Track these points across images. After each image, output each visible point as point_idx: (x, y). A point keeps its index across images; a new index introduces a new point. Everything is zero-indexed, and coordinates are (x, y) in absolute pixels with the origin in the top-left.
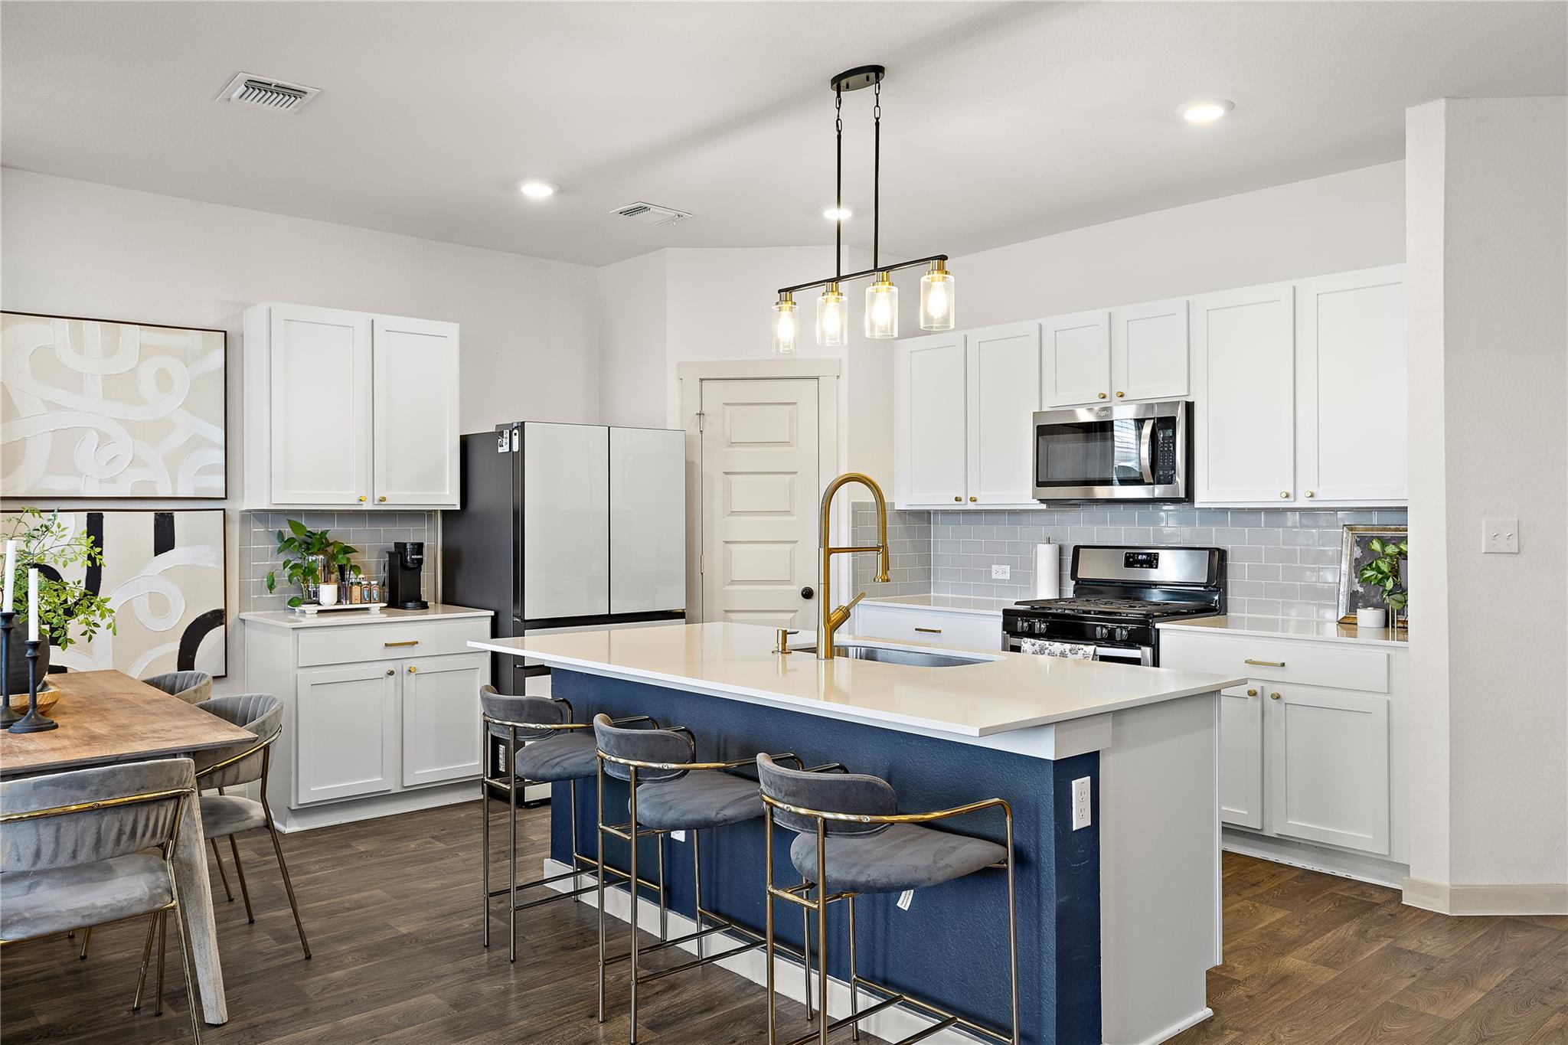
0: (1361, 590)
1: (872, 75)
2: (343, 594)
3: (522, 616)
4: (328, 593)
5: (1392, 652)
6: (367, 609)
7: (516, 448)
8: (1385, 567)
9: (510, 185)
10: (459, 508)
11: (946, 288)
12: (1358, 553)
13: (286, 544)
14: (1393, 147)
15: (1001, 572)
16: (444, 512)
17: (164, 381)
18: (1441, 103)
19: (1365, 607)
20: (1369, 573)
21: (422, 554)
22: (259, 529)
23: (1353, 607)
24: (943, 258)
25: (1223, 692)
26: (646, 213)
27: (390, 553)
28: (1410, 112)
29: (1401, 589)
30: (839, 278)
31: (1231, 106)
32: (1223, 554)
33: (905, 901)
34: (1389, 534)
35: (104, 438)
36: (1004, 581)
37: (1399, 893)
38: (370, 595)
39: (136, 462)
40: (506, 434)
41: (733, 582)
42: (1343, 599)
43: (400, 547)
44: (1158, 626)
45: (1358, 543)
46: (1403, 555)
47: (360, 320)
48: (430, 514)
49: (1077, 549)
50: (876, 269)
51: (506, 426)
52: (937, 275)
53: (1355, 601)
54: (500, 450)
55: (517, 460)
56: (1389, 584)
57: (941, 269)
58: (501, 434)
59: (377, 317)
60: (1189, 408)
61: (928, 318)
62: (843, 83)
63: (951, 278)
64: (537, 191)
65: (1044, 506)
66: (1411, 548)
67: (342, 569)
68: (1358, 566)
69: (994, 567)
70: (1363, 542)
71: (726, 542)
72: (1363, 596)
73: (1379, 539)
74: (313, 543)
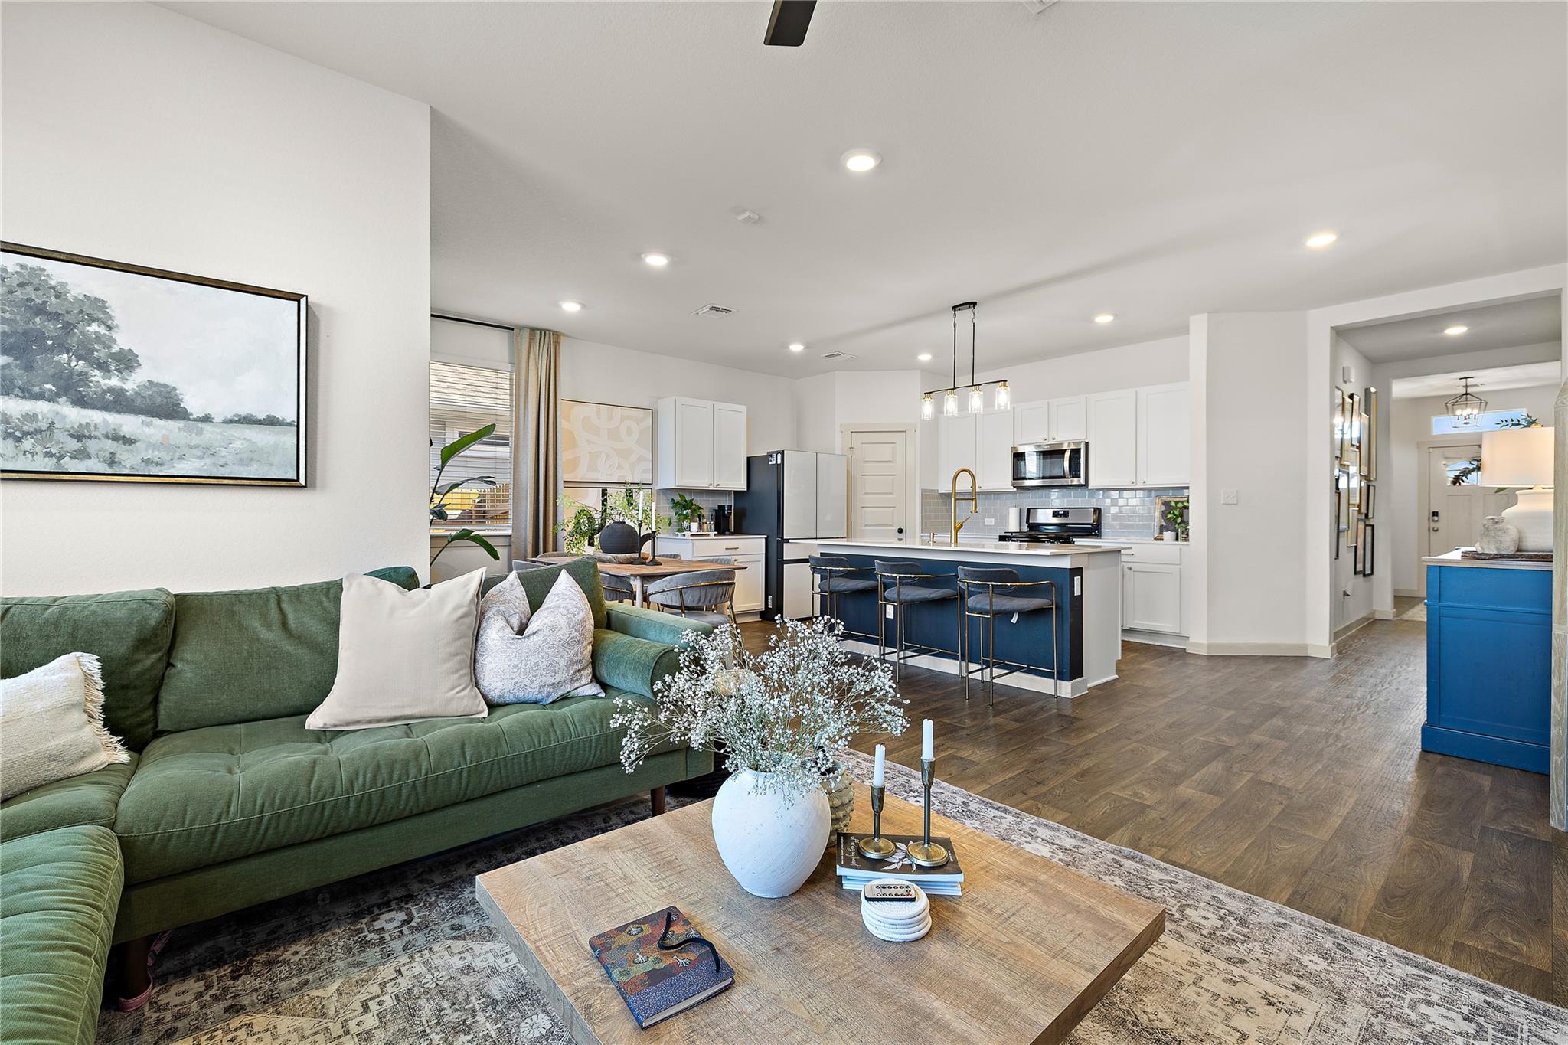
0: (1165, 524)
1: (972, 306)
2: (700, 527)
3: (782, 538)
4: (694, 526)
5: (1181, 547)
7: (779, 462)
8: (1177, 513)
9: (785, 346)
10: (746, 490)
11: (1007, 393)
12: (1163, 508)
13: (675, 504)
14: (1184, 330)
15: (990, 522)
16: (735, 492)
17: (629, 432)
18: (1206, 314)
19: (1167, 531)
20: (1169, 516)
22: (663, 498)
23: (1161, 532)
24: (1006, 381)
25: (1122, 551)
26: (839, 357)
27: (716, 510)
28: (1192, 318)
29: (1185, 523)
30: (955, 388)
31: (1116, 316)
32: (1100, 510)
33: (1014, 620)
34: (1177, 500)
35: (608, 456)
36: (991, 526)
37: (1185, 649)
38: (710, 528)
39: (620, 467)
40: (774, 455)
42: (1157, 529)
43: (721, 508)
44: (1074, 540)
45: (1163, 504)
46: (1187, 508)
47: (709, 404)
48: (729, 492)
49: (1029, 510)
50: (973, 385)
51: (774, 452)
52: (1003, 388)
53: (1162, 529)
54: (770, 463)
55: (780, 468)
56: (1179, 520)
57: (1005, 385)
58: (771, 456)
59: (716, 403)
60: (1087, 444)
61: (999, 406)
62: (957, 309)
63: (1009, 389)
64: (796, 348)
65: (1015, 490)
66: (1191, 505)
67: (699, 516)
68: (1164, 514)
69: (986, 519)
70: (1166, 504)
72: (1165, 527)
73: (1174, 501)
74: (687, 505)
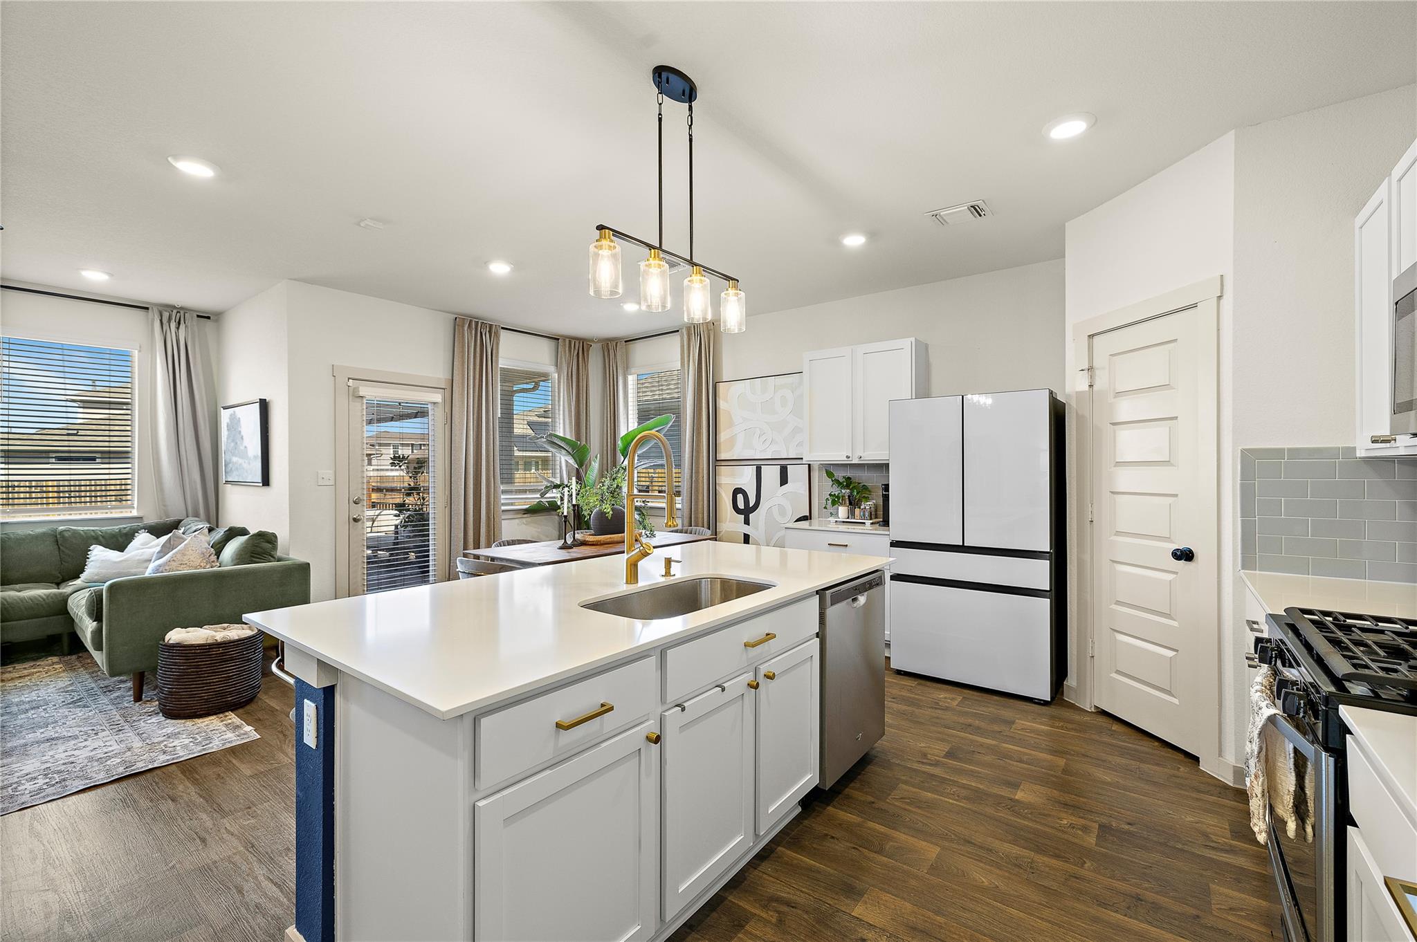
6: (864, 523)
21: (888, 492)
41: (1118, 533)
71: (1112, 492)
